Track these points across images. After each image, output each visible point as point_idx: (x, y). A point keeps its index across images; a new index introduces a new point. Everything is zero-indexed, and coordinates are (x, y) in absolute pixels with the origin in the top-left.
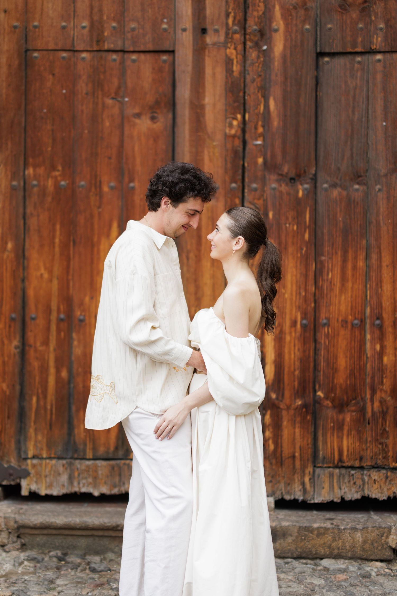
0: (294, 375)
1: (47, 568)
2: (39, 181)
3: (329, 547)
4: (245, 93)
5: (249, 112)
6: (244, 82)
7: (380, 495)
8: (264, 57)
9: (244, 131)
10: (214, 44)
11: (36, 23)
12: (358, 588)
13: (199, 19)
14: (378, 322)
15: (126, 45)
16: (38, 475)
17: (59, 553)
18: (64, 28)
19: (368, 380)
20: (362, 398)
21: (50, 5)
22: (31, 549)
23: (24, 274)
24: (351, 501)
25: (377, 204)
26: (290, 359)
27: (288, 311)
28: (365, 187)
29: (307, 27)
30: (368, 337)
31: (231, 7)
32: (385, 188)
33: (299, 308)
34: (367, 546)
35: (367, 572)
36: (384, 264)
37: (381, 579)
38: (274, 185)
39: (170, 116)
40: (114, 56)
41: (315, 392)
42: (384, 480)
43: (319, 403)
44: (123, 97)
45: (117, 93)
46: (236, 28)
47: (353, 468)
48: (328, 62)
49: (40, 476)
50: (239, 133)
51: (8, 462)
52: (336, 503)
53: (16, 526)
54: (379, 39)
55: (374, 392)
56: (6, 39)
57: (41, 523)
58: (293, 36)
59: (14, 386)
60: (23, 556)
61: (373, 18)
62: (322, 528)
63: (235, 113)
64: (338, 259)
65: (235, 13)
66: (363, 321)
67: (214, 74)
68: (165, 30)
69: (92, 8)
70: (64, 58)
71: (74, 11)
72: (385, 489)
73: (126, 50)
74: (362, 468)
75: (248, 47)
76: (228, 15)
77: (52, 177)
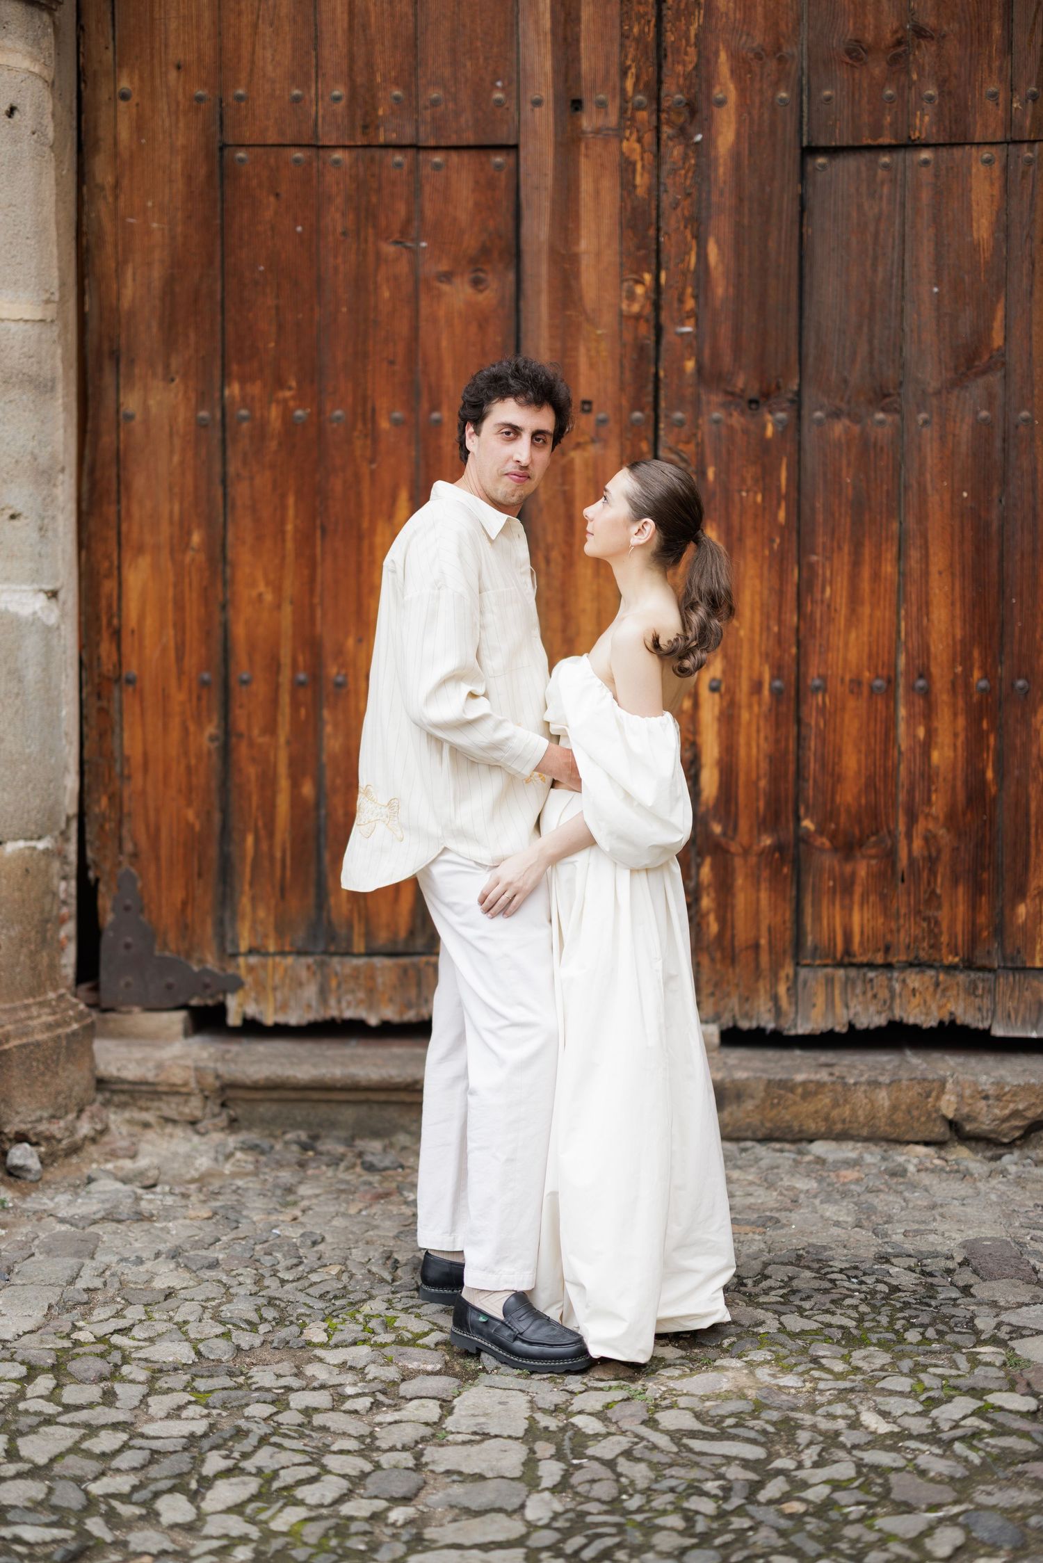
0: (757, 788)
1: (280, 1165)
2: (252, 410)
3: (826, 1119)
4: (658, 230)
5: (667, 269)
6: (658, 207)
7: (923, 1018)
8: (697, 157)
9: (657, 306)
10: (597, 131)
11: (241, 91)
12: (882, 1196)
13: (566, 81)
14: (921, 683)
15: (422, 136)
16: (260, 987)
17: (303, 1136)
18: (297, 99)
19: (902, 797)
20: (889, 832)
21: (269, 54)
22: (249, 1128)
23: (224, 594)
24: (867, 1030)
25: (920, 449)
26: (749, 755)
27: (744, 663)
28: (897, 417)
29: (784, 95)
30: (902, 712)
31: (630, 56)
32: (935, 419)
33: (766, 656)
34: (899, 1117)
35: (900, 1165)
36: (934, 569)
37: (926, 1179)
38: (716, 415)
39: (511, 277)
40: (398, 158)
41: (798, 819)
42: (931, 989)
43: (806, 842)
44: (417, 240)
45: (404, 232)
46: (640, 97)
47: (871, 966)
48: (823, 166)
49: (264, 988)
50: (648, 310)
51: (201, 961)
52: (839, 1035)
53: (218, 1084)
54: (927, 119)
55: (912, 818)
56: (181, 125)
57: (267, 1079)
58: (755, 112)
59: (209, 813)
60: (232, 1141)
61: (915, 77)
62: (811, 1082)
63: (639, 271)
64: (843, 559)
65: (639, 69)
66: (891, 682)
67: (597, 192)
68: (499, 103)
69: (352, 58)
70: (297, 161)
71: (317, 65)
72: (934, 1007)
73: (421, 144)
74: (888, 966)
75: (664, 136)
76: (624, 73)
77: (278, 402)
